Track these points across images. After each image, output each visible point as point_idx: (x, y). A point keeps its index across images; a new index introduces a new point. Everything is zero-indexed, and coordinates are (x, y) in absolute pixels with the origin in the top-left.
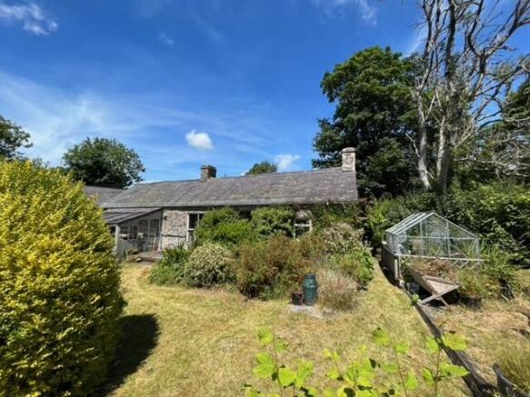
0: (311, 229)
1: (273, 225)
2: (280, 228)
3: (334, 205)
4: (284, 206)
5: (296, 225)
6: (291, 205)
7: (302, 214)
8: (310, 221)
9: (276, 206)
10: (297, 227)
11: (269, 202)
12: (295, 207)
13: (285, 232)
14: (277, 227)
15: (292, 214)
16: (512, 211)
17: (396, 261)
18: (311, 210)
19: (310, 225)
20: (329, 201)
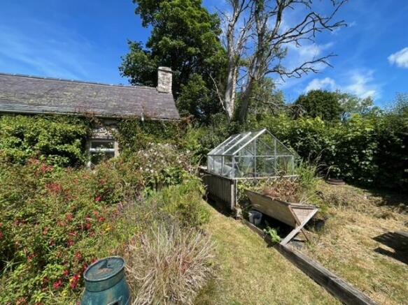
0: (117, 154)
1: (37, 146)
2: (55, 152)
3: (151, 122)
4: (69, 118)
5: (91, 149)
6: (82, 118)
7: (102, 133)
8: (116, 144)
9: (50, 116)
10: (93, 153)
11: (36, 110)
12: (90, 122)
13: (66, 160)
14: (46, 151)
15: (83, 132)
16: (301, 133)
17: (232, 186)
18: (118, 128)
19: (116, 149)
20: (145, 117)
